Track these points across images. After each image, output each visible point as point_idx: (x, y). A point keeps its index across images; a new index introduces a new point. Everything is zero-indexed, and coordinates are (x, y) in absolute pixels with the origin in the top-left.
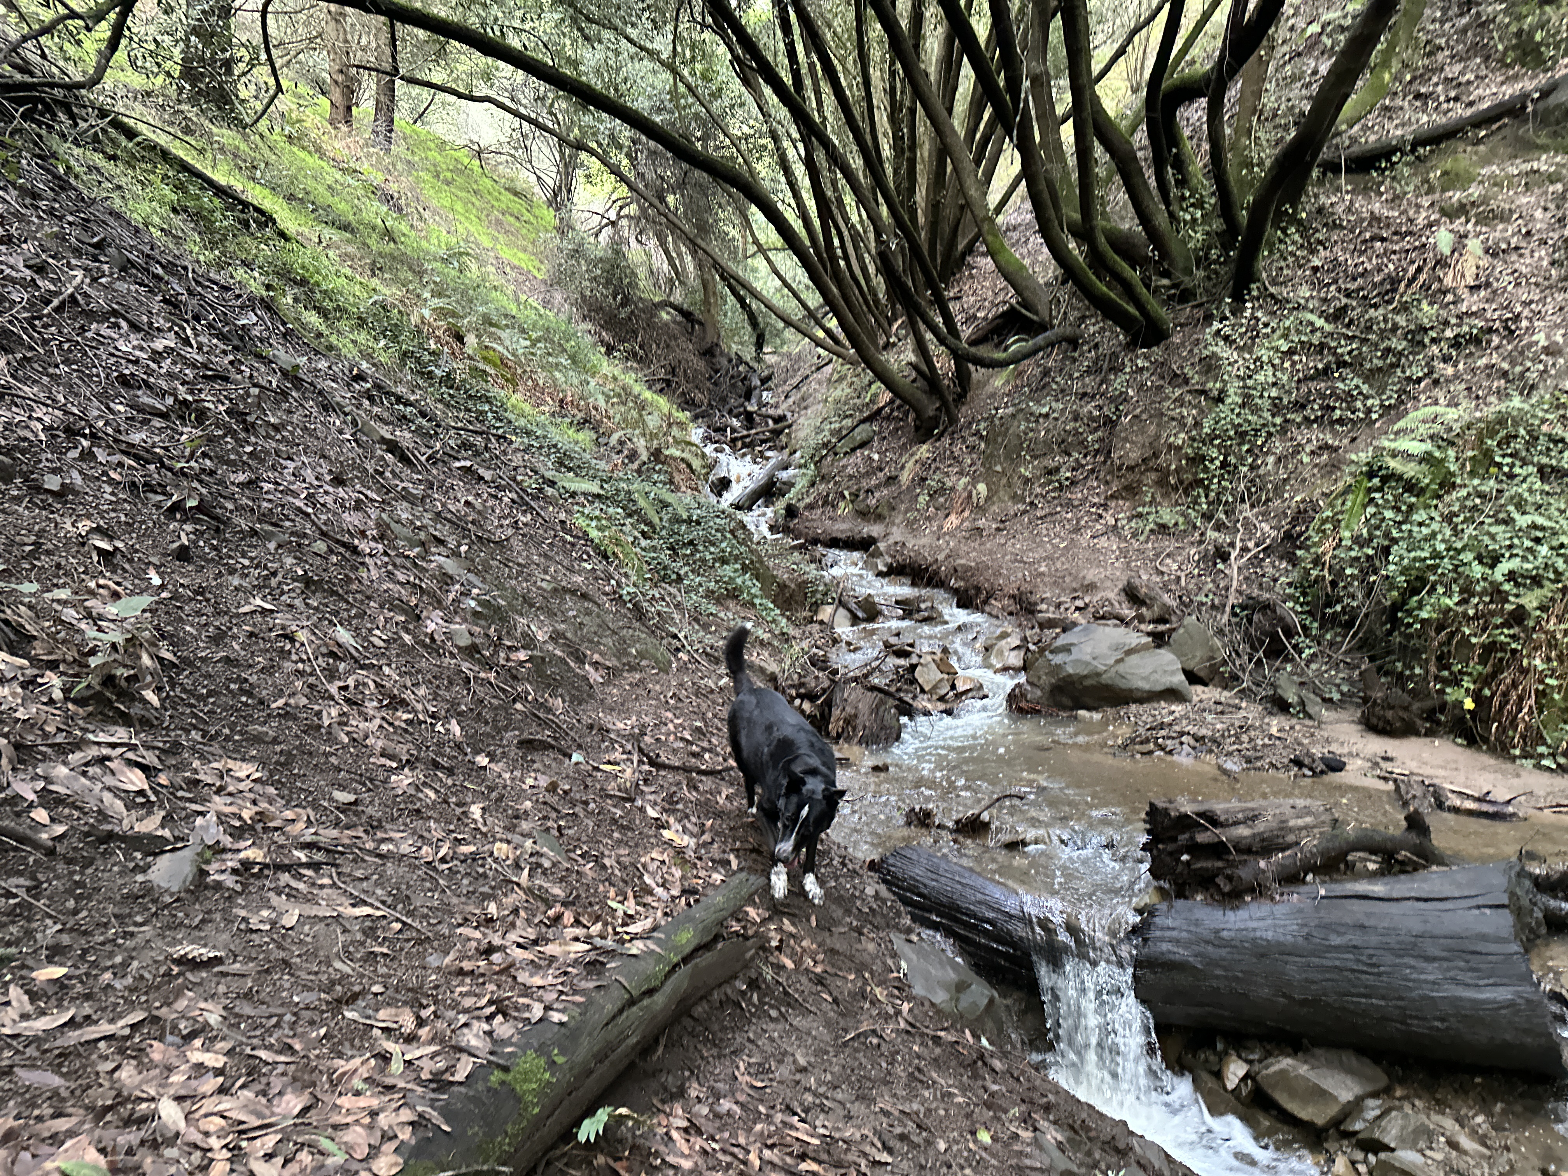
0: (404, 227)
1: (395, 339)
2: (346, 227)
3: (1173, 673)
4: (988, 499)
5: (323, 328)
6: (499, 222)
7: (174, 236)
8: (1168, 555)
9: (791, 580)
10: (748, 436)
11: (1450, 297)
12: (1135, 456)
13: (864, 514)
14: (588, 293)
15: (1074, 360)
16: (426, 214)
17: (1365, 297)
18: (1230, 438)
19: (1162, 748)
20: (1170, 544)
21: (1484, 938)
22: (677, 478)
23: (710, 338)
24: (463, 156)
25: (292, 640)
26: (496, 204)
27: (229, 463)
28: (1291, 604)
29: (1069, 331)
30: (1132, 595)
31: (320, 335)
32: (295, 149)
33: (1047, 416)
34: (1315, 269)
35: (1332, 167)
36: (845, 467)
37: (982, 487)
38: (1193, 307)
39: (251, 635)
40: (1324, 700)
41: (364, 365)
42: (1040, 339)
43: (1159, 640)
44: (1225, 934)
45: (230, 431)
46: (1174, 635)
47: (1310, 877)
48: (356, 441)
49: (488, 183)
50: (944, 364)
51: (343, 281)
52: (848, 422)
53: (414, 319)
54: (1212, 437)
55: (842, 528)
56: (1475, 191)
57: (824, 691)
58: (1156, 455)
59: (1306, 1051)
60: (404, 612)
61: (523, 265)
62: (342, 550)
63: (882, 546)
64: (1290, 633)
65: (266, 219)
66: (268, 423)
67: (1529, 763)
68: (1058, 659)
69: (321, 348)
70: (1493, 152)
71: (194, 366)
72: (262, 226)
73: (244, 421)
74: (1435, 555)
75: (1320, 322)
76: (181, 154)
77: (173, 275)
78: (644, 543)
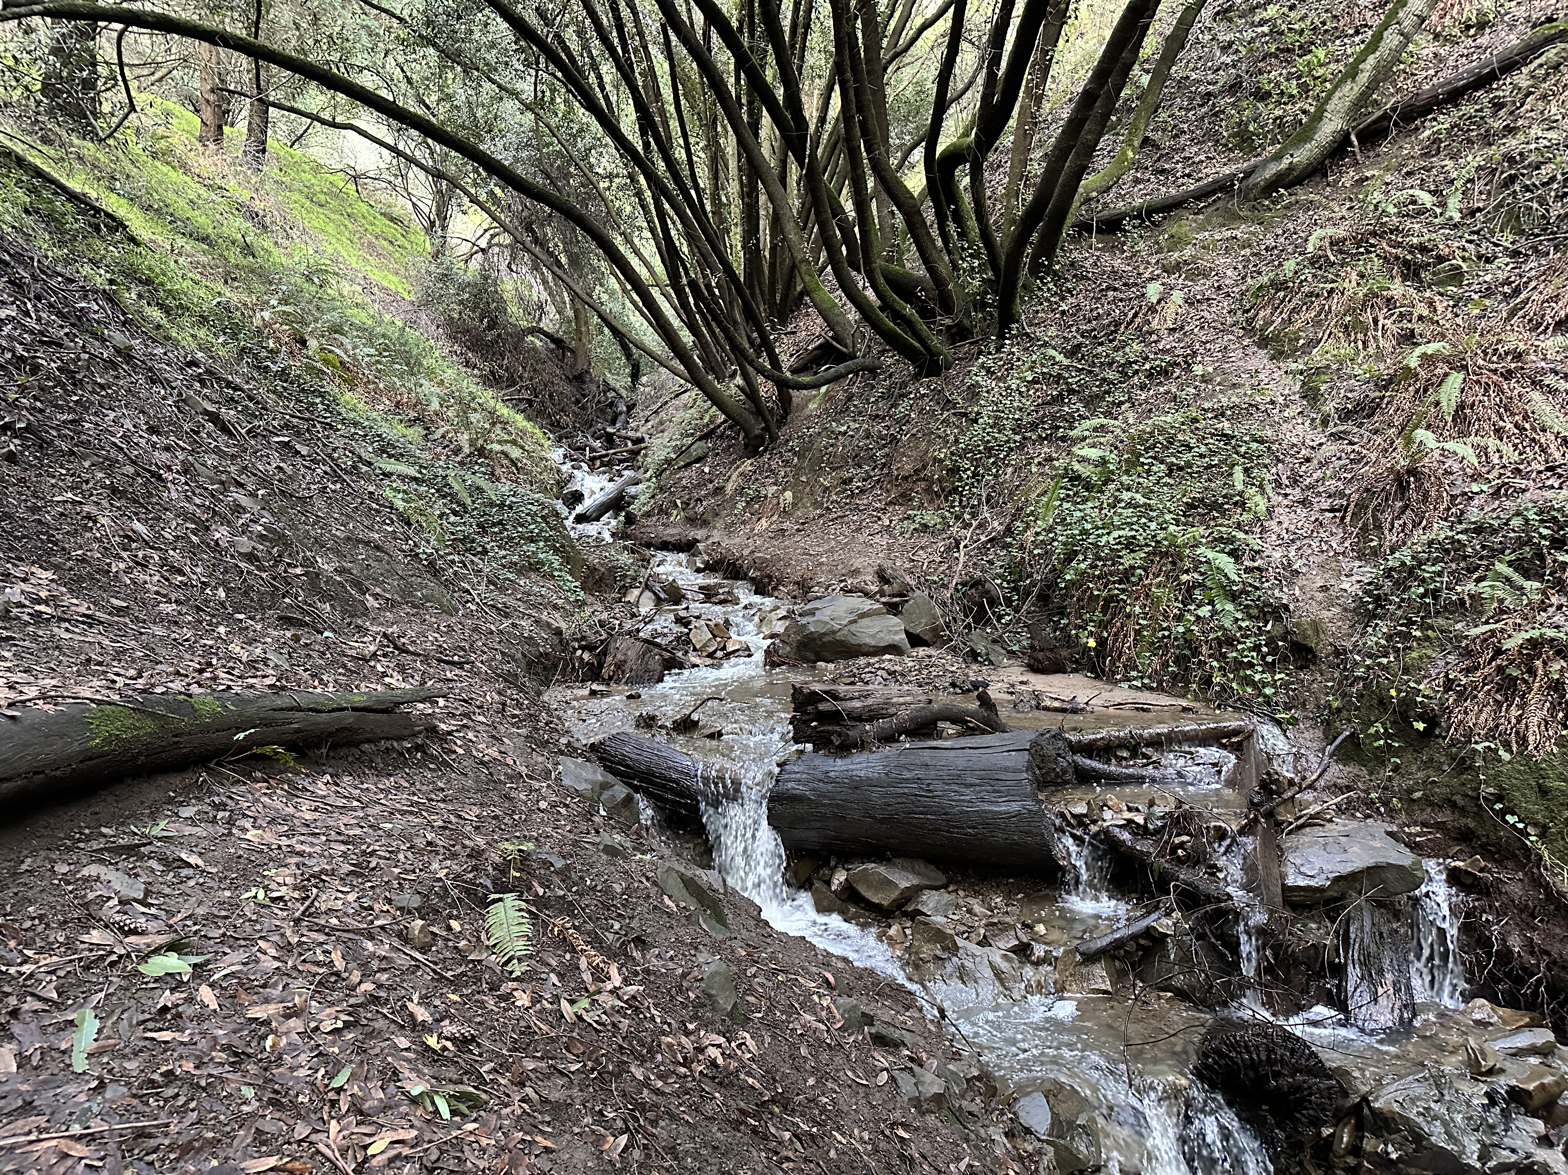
0: (268, 244)
1: (234, 336)
2: (205, 239)
3: (896, 633)
4: (794, 504)
5: (164, 322)
6: (371, 245)
7: (24, 234)
8: (922, 548)
9: (602, 565)
10: (606, 455)
11: (1154, 337)
12: (909, 468)
13: (692, 521)
14: (456, 316)
15: (873, 387)
16: (294, 233)
17: (1095, 337)
18: (980, 452)
19: (862, 680)
20: (925, 540)
21: (1006, 769)
22: (498, 471)
23: (581, 366)
24: (339, 180)
25: (95, 522)
26: (370, 228)
27: (56, 406)
28: (999, 582)
29: (868, 361)
30: (882, 577)
31: (158, 327)
32: (158, 164)
33: (845, 433)
34: (1063, 313)
35: (1084, 228)
36: (681, 479)
37: (788, 494)
38: (971, 344)
39: (62, 514)
40: (1009, 652)
41: (200, 355)
42: (841, 368)
43: (893, 609)
44: (832, 774)
45: (59, 383)
46: (906, 606)
47: (902, 738)
48: (178, 408)
49: (364, 208)
50: (766, 389)
51: (187, 284)
52: (690, 440)
53: (257, 322)
54: (966, 451)
55: (671, 533)
56: (1188, 252)
57: (602, 642)
58: (924, 467)
59: (889, 860)
60: (195, 523)
61: (393, 287)
62: (148, 475)
63: (701, 546)
64: (993, 602)
65: (117, 224)
66: (96, 383)
67: (1125, 685)
68: (804, 620)
69: (159, 338)
70: (1208, 221)
71: (32, 332)
72: (112, 230)
73: (74, 378)
74: (1084, 532)
75: (1060, 358)
76: (38, 162)
77: (20, 263)
78: (452, 519)
